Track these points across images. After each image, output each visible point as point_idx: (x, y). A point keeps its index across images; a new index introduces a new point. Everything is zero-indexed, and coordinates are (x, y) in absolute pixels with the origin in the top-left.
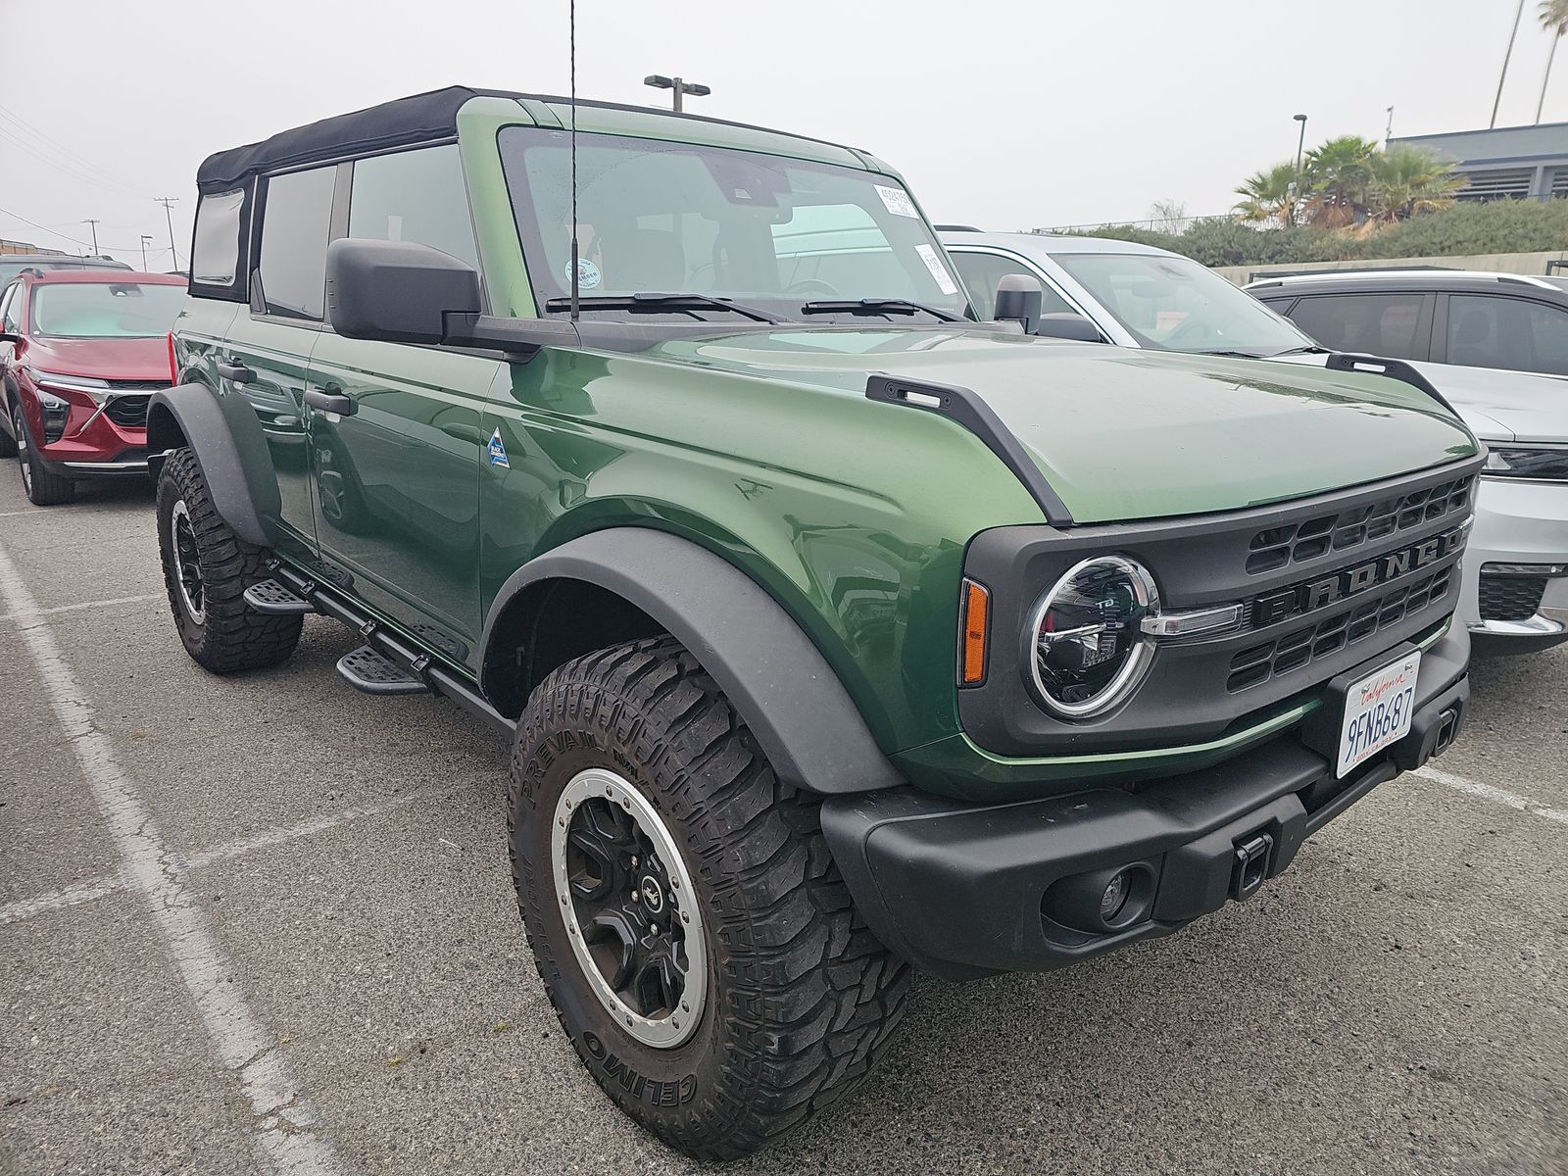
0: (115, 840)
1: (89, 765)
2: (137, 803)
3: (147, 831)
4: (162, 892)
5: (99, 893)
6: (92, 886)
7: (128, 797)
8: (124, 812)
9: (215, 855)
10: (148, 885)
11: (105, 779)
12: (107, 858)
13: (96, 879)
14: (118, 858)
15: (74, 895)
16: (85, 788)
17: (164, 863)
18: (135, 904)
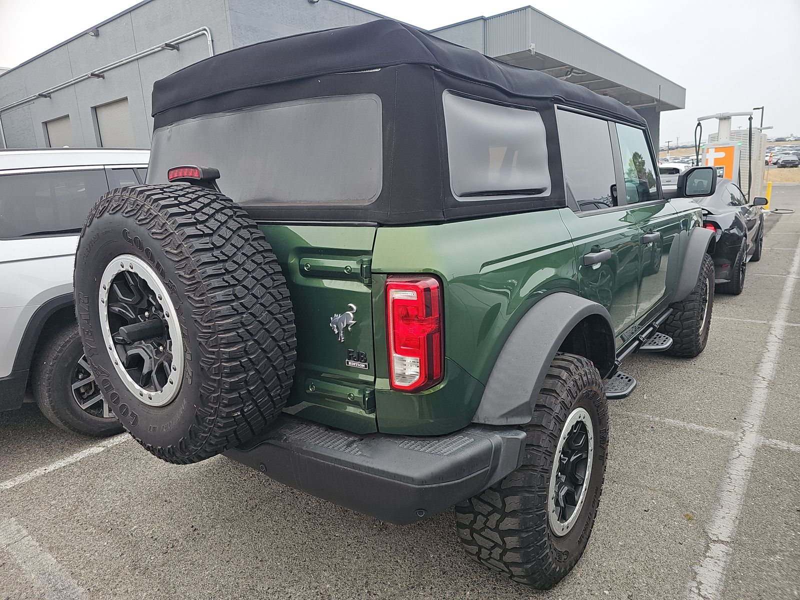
0: (753, 458)
1: (735, 512)
2: (730, 471)
3: (737, 454)
4: (751, 430)
5: (774, 441)
6: (776, 445)
7: (731, 476)
8: (739, 469)
9: (721, 432)
10: (754, 434)
11: (733, 495)
12: (762, 452)
13: (772, 446)
14: (758, 450)
15: (784, 445)
16: (748, 495)
17: (742, 438)
18: (764, 431)
